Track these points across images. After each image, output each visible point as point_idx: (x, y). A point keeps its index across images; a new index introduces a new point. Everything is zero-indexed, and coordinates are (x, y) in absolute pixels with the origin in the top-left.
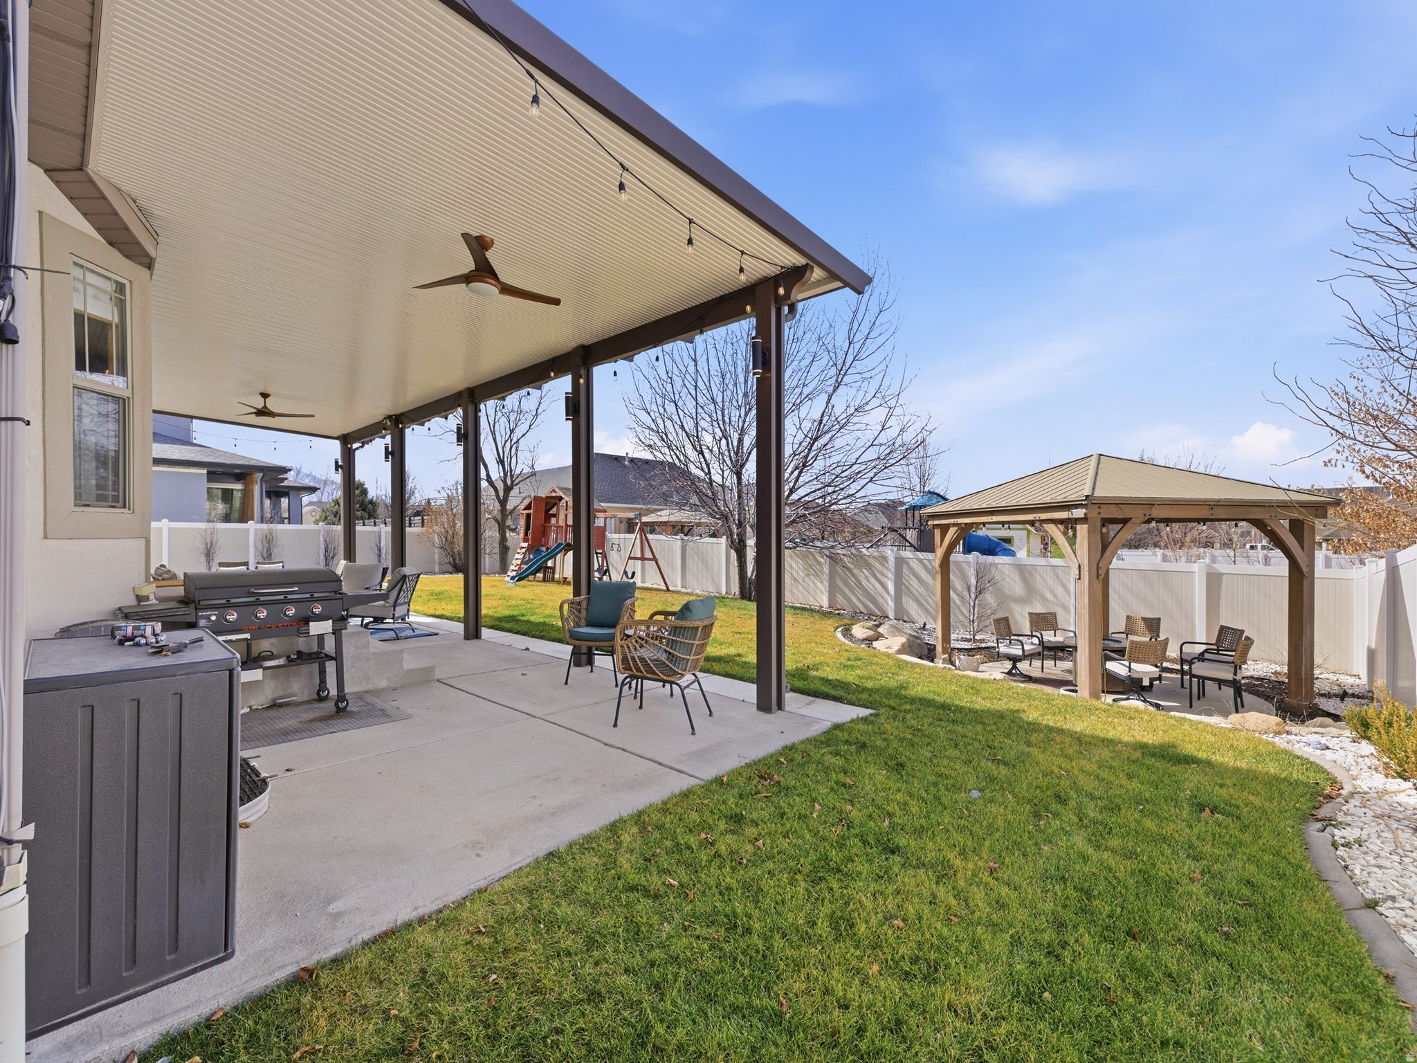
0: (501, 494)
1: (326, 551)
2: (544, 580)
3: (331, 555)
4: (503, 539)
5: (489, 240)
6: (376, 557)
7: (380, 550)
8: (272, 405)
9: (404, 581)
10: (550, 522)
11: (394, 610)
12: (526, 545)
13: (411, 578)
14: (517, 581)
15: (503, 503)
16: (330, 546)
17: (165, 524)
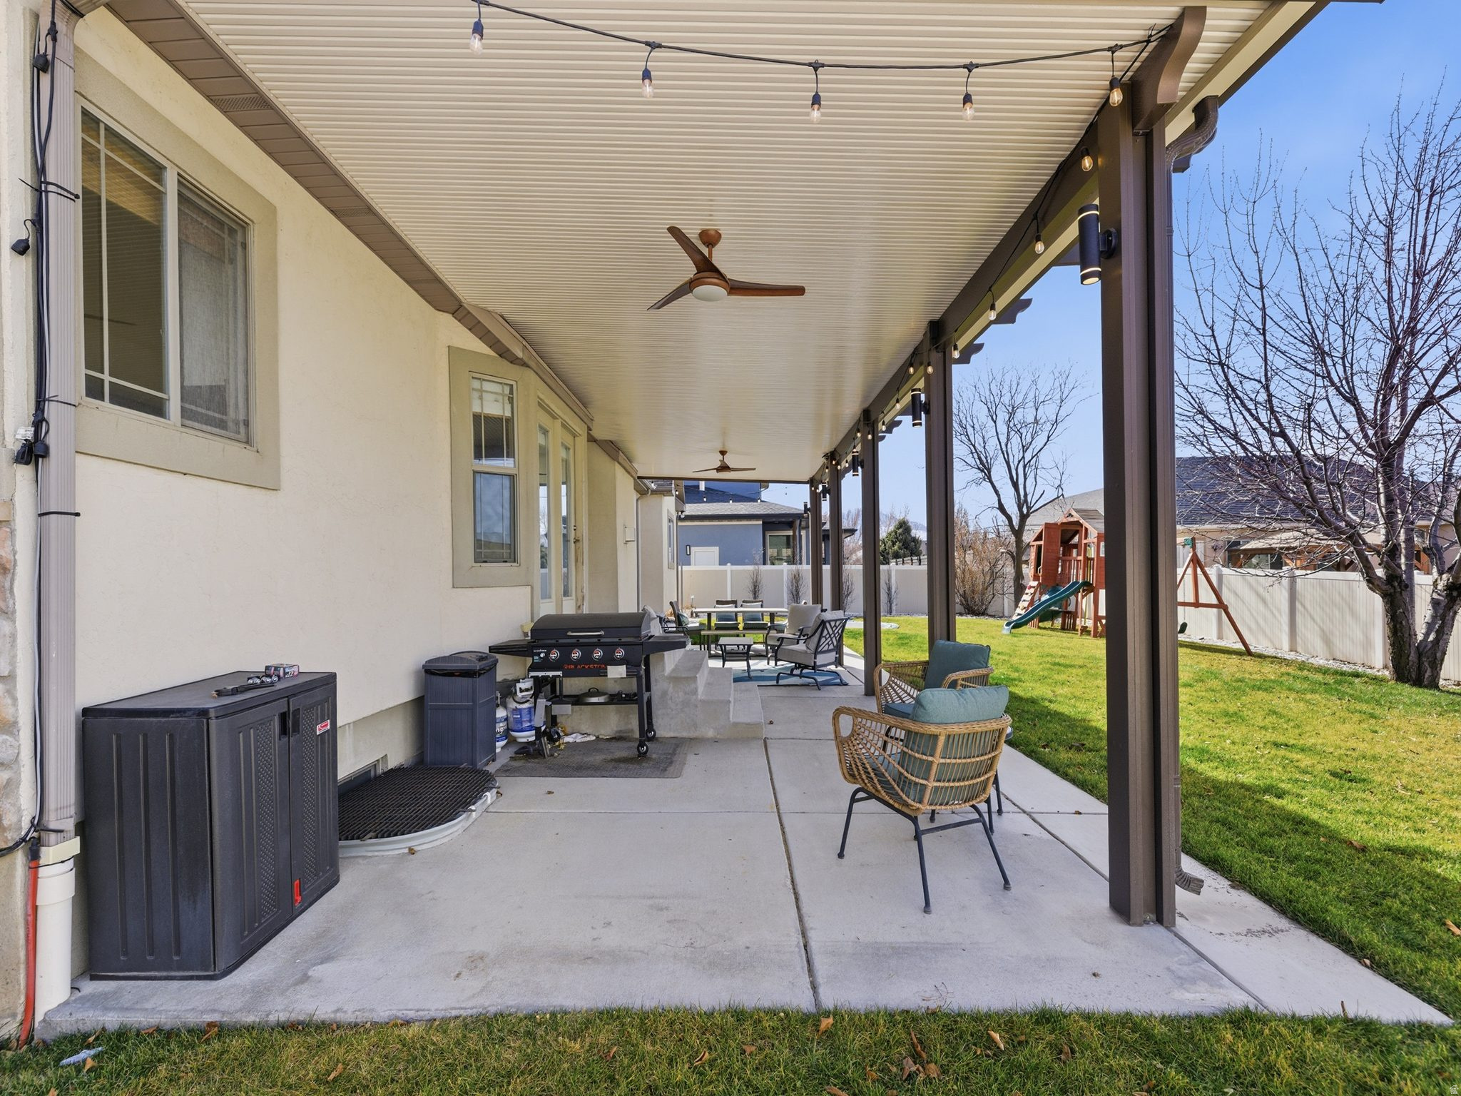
2: (1063, 628)
4: (1018, 576)
5: (713, 233)
8: (729, 460)
9: (825, 627)
10: (1070, 555)
11: (815, 658)
12: (1035, 584)
13: (833, 624)
14: (1013, 627)
15: (1018, 533)
17: (729, 567)
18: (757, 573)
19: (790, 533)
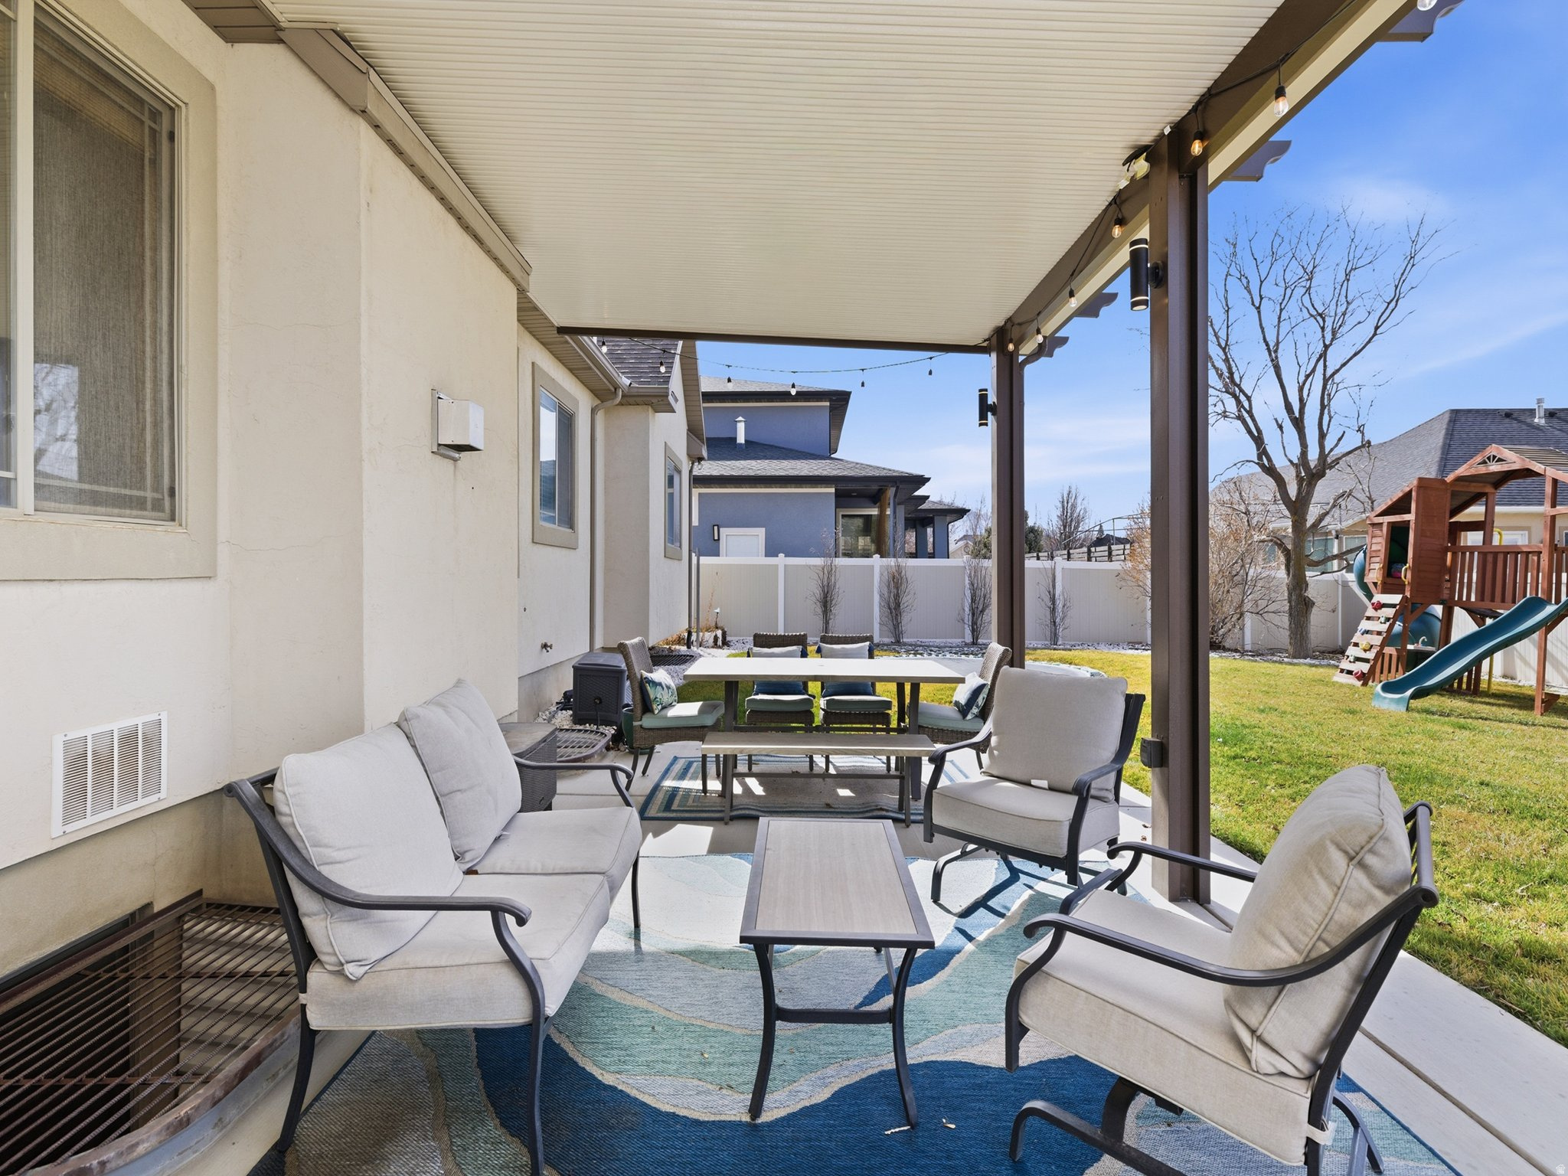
0: (1293, 491)
1: (973, 601)
3: (980, 608)
4: (1298, 585)
6: (1048, 613)
7: (1053, 600)
12: (1396, 599)
14: (1414, 696)
15: (1298, 508)
16: (978, 592)
17: (781, 560)
18: (830, 571)
19: (874, 512)
